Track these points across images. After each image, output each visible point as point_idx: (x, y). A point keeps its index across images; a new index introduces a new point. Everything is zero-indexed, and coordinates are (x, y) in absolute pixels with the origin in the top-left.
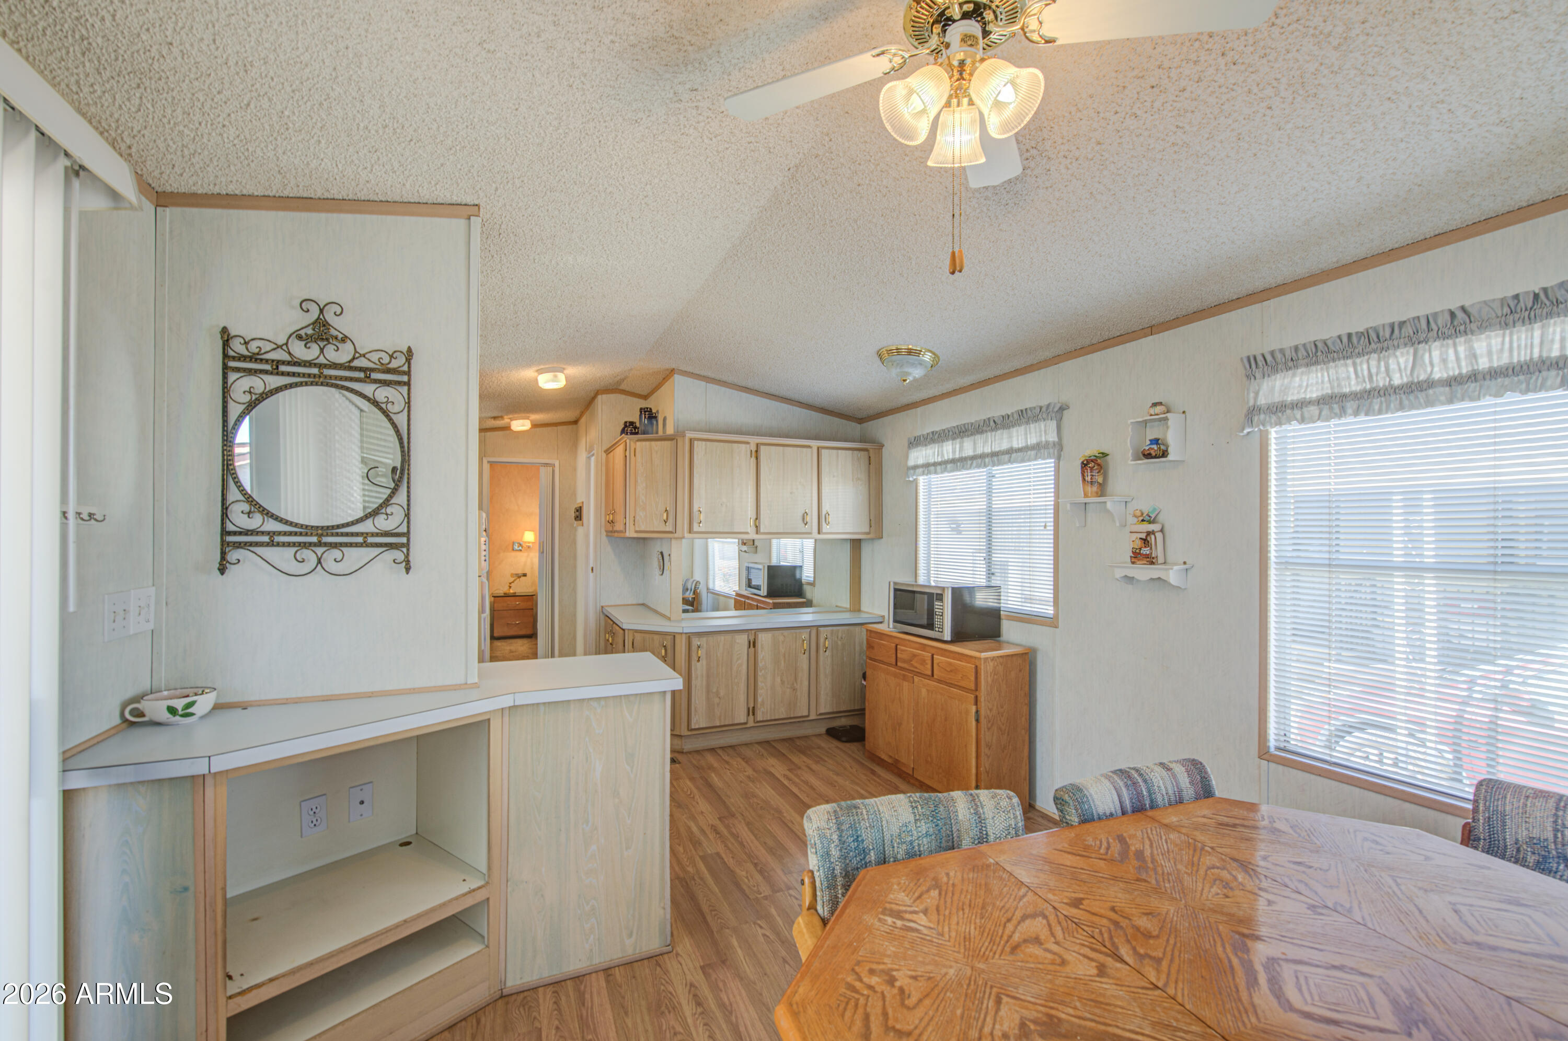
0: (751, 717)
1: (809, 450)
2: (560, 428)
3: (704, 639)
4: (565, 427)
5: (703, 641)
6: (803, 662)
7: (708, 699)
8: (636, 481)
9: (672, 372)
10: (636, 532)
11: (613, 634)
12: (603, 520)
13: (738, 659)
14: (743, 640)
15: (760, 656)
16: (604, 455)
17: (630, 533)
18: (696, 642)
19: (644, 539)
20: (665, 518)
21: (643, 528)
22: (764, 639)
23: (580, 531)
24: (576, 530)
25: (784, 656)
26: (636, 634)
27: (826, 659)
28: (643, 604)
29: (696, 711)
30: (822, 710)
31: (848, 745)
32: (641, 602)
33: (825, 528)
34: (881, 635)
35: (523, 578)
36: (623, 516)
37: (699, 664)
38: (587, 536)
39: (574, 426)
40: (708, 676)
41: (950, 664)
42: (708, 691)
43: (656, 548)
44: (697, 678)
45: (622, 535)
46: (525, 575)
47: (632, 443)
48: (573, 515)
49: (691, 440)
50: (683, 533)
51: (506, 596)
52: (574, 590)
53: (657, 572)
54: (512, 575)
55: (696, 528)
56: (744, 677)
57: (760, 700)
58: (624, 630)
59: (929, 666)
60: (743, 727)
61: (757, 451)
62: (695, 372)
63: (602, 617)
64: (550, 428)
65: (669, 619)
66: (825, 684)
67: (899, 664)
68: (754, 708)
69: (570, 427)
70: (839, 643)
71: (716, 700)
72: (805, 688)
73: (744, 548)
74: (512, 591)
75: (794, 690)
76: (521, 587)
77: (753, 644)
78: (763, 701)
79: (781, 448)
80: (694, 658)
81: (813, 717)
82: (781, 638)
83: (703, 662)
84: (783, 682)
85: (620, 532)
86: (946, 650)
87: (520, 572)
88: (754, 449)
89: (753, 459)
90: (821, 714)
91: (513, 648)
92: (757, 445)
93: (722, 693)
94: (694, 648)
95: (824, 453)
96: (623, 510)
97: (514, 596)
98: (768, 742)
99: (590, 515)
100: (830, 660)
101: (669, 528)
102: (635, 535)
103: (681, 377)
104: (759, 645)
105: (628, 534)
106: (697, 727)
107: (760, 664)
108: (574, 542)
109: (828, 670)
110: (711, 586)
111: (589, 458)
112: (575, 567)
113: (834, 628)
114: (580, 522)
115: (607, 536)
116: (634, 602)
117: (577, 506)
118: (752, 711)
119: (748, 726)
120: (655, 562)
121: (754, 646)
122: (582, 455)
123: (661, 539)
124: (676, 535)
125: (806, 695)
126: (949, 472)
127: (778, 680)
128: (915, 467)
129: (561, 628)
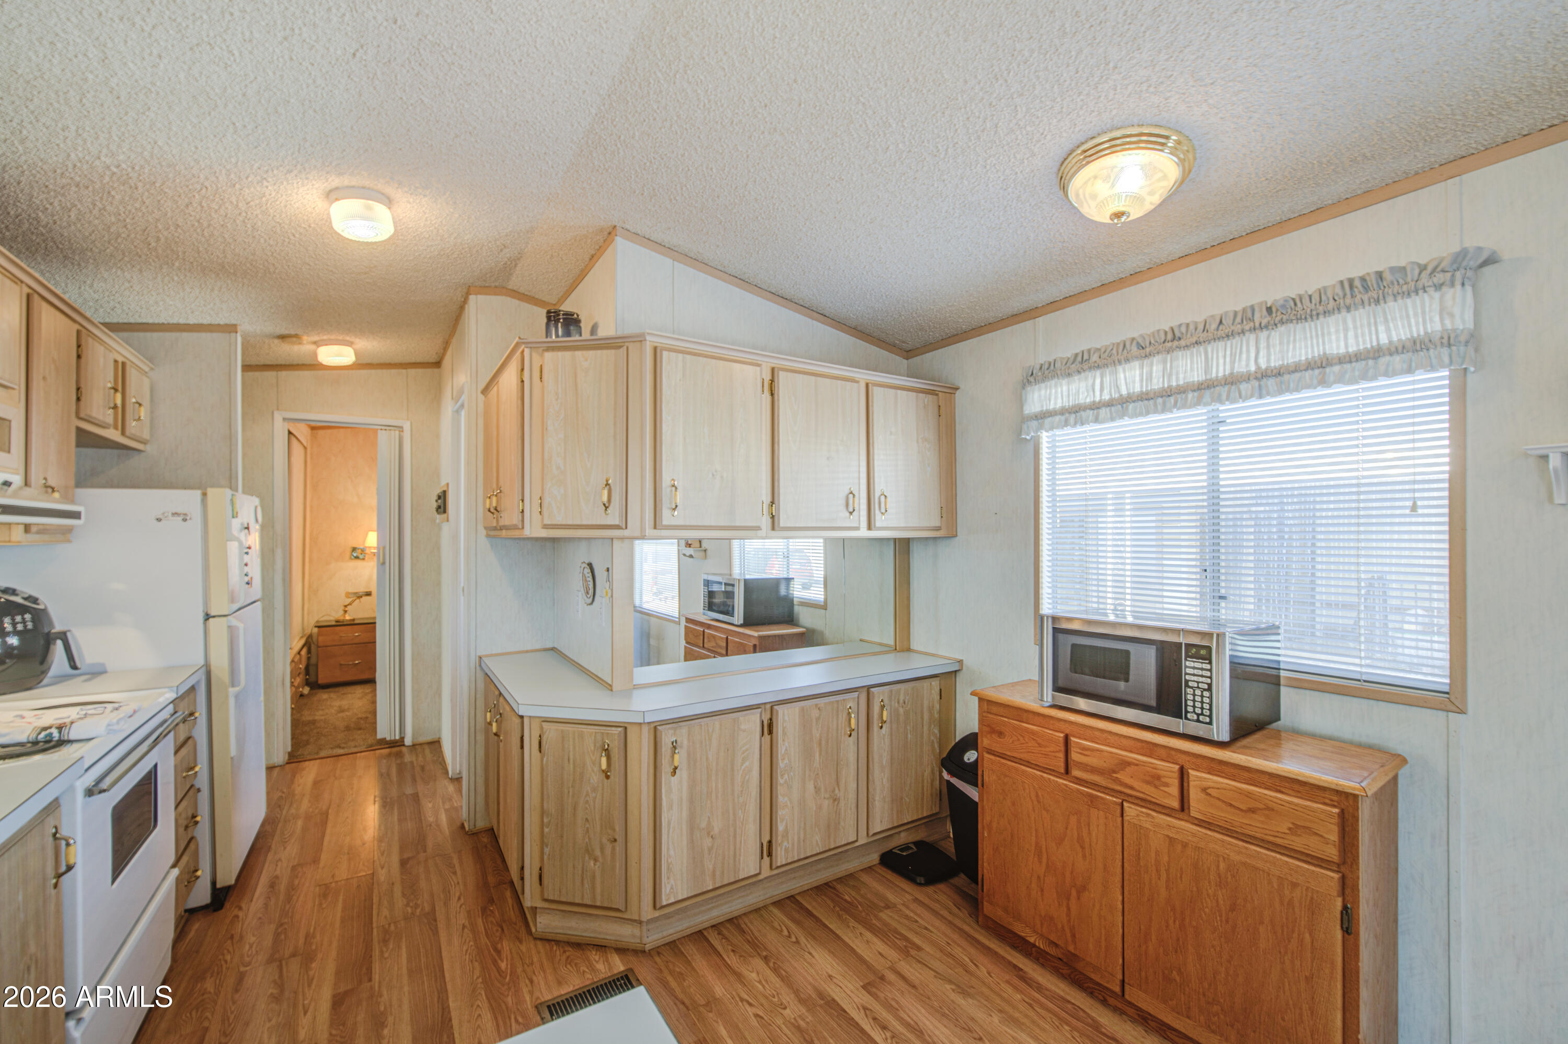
0: (766, 859)
1: (856, 385)
2: (412, 372)
3: (684, 730)
4: (420, 371)
5: (682, 734)
6: (850, 749)
7: (691, 841)
8: (544, 428)
9: (611, 233)
10: (546, 527)
11: (500, 717)
12: (481, 509)
13: (744, 760)
14: (752, 723)
15: (781, 749)
16: (481, 397)
17: (533, 529)
18: (667, 737)
19: (554, 540)
20: (605, 499)
21: (559, 519)
22: (787, 718)
23: (446, 529)
24: (440, 528)
25: (820, 744)
26: (545, 725)
27: (881, 739)
28: (553, 649)
29: (669, 869)
30: (877, 827)
31: (930, 889)
32: (549, 645)
33: (880, 520)
34: (1021, 713)
35: (365, 599)
36: (517, 497)
37: (674, 780)
38: (455, 538)
39: (436, 370)
40: (691, 801)
41: (1248, 795)
42: (692, 826)
43: (581, 555)
44: (670, 807)
45: (516, 533)
46: (368, 594)
47: (536, 356)
48: (435, 505)
49: (655, 349)
50: (643, 529)
51: (339, 624)
52: (438, 620)
53: (580, 598)
54: (348, 595)
55: (667, 518)
56: (754, 792)
57: (781, 827)
58: (522, 717)
59: (1174, 790)
60: (752, 882)
61: (772, 381)
62: (655, 237)
63: (480, 675)
64: (394, 371)
65: (610, 687)
66: (881, 780)
67: (1076, 773)
68: (770, 842)
69: (429, 371)
70: (901, 710)
71: (708, 842)
72: (852, 796)
73: (689, 551)
74: (348, 617)
75: (836, 800)
76: (358, 612)
77: (769, 728)
78: (786, 831)
79: (813, 378)
80: (666, 768)
81: (862, 841)
82: (815, 713)
83: (682, 773)
84: (817, 790)
85: (515, 527)
86: (1221, 762)
87: (362, 589)
88: (767, 377)
89: (767, 396)
90: (875, 834)
91: (345, 703)
92: (773, 370)
93: (717, 826)
94: (665, 749)
95: (877, 392)
96: (517, 485)
97: (352, 624)
98: (792, 898)
99: (458, 503)
100: (887, 740)
101: (613, 518)
102: (544, 533)
103: (628, 244)
104: (779, 729)
105: (527, 532)
106: (672, 900)
107: (782, 764)
108: (437, 547)
109: (886, 759)
110: (637, 603)
111: (457, 412)
112: (439, 584)
113: (895, 687)
114: (445, 516)
115: (488, 536)
116: (538, 647)
117: (439, 491)
118: (768, 850)
119: (761, 877)
120: (576, 580)
121: (770, 732)
122: (448, 408)
123: (588, 539)
124: (626, 533)
125: (854, 806)
126: (1131, 417)
127: (810, 786)
128: (1042, 416)
129: (415, 679)
